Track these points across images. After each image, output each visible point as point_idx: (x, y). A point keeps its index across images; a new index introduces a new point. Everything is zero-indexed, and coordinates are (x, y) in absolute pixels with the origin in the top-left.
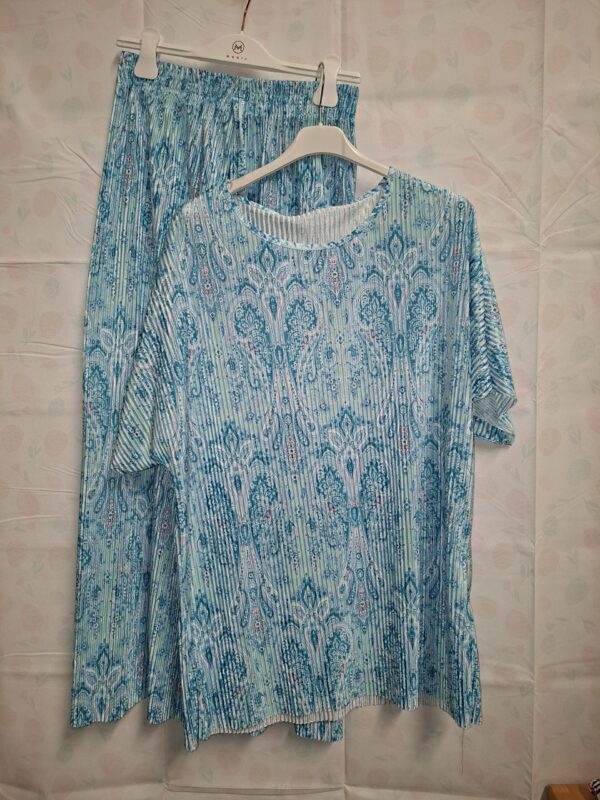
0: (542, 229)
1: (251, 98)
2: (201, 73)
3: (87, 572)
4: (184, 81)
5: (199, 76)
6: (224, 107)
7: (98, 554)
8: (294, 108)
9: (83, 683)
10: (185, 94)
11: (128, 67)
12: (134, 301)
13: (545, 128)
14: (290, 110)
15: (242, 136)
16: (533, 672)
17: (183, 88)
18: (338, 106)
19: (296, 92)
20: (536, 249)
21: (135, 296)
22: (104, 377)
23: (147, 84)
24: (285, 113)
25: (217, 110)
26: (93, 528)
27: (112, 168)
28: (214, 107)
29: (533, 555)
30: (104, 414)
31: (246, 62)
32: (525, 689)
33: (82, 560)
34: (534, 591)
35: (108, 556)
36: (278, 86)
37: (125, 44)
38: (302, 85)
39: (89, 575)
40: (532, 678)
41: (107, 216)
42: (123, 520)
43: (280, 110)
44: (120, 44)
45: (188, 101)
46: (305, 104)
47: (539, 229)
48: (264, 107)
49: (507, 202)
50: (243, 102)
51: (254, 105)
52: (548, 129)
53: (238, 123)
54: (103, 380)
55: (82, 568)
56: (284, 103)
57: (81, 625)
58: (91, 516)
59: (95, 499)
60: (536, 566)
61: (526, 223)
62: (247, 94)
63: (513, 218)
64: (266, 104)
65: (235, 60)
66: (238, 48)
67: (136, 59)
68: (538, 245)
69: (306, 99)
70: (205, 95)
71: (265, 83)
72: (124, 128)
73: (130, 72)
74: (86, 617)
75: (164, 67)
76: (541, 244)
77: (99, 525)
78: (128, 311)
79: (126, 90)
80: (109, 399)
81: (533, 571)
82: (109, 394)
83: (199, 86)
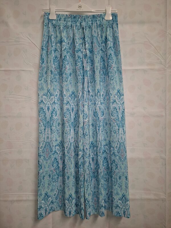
0: (167, 63)
1: (86, 21)
2: (70, 15)
3: (41, 171)
4: (65, 18)
5: (69, 17)
6: (78, 24)
7: (44, 165)
8: (99, 22)
9: (41, 206)
10: (66, 22)
11: (47, 17)
12: (53, 87)
13: (167, 33)
14: (98, 23)
15: (85, 32)
16: (166, 195)
17: (65, 21)
18: (112, 19)
19: (99, 17)
20: (165, 68)
21: (53, 86)
22: (44, 111)
23: (53, 21)
24: (97, 23)
25: (76, 26)
26: (42, 158)
27: (44, 48)
28: (75, 25)
29: (166, 159)
30: (45, 122)
31: (83, 11)
32: (163, 200)
33: (39, 168)
34: (166, 170)
35: (47, 166)
36: (94, 16)
37: (45, 10)
38: (101, 15)
39: (41, 172)
40: (166, 197)
41: (43, 62)
42: (51, 154)
43: (95, 23)
44: (43, 10)
45: (67, 24)
46: (102, 20)
47: (166, 63)
48: (90, 23)
49: (156, 54)
50: (84, 22)
51: (87, 23)
52: (168, 34)
53: (83, 28)
54: (44, 112)
55: (39, 170)
56: (96, 21)
57: (40, 188)
58: (42, 154)
59: (42, 148)
60: (166, 162)
61: (162, 61)
62: (85, 20)
63: (158, 59)
64: (91, 22)
65: (80, 11)
66: (80, 7)
67: (49, 14)
68: (166, 67)
69: (103, 19)
70: (72, 22)
71: (90, 16)
72: (47, 35)
73: (48, 18)
74: (41, 185)
75: (58, 16)
76: (167, 67)
77: (44, 157)
78: (51, 90)
79: (47, 24)
80: (46, 118)
81: (166, 164)
82: (46, 116)
83: (70, 19)
